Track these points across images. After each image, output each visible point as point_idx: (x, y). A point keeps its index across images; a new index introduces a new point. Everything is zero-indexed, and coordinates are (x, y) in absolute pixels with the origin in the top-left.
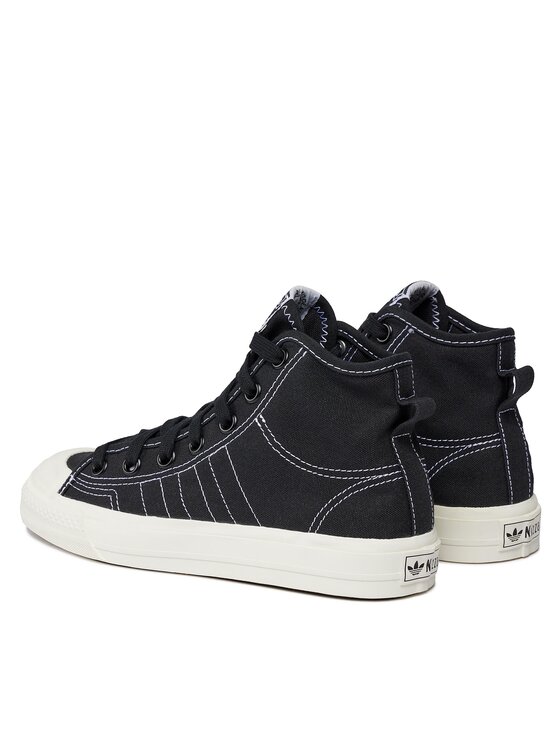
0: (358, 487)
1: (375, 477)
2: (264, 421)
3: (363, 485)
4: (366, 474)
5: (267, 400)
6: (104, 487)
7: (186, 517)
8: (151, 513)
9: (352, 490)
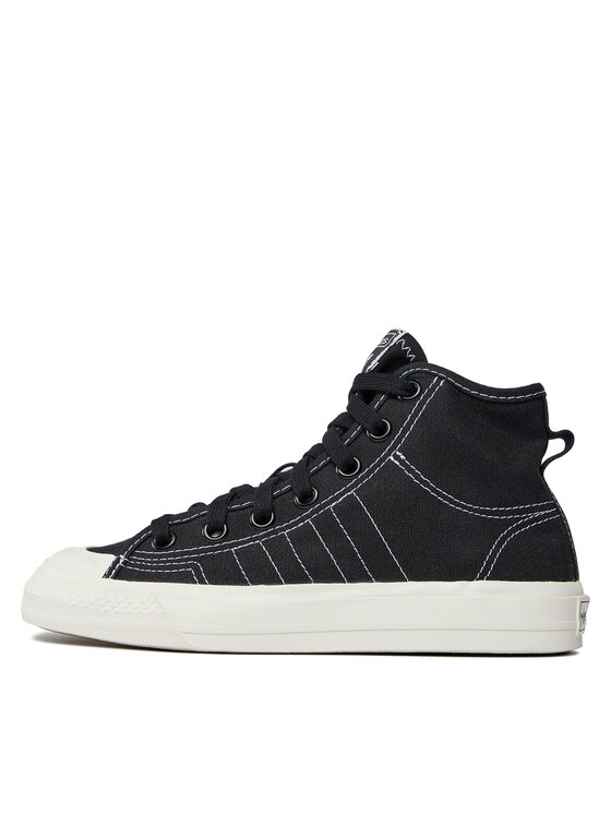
0: (519, 527)
1: (537, 514)
2: (403, 457)
3: (524, 525)
4: (527, 511)
5: (403, 434)
6: (179, 561)
7: (307, 581)
8: (255, 582)
9: (513, 530)
